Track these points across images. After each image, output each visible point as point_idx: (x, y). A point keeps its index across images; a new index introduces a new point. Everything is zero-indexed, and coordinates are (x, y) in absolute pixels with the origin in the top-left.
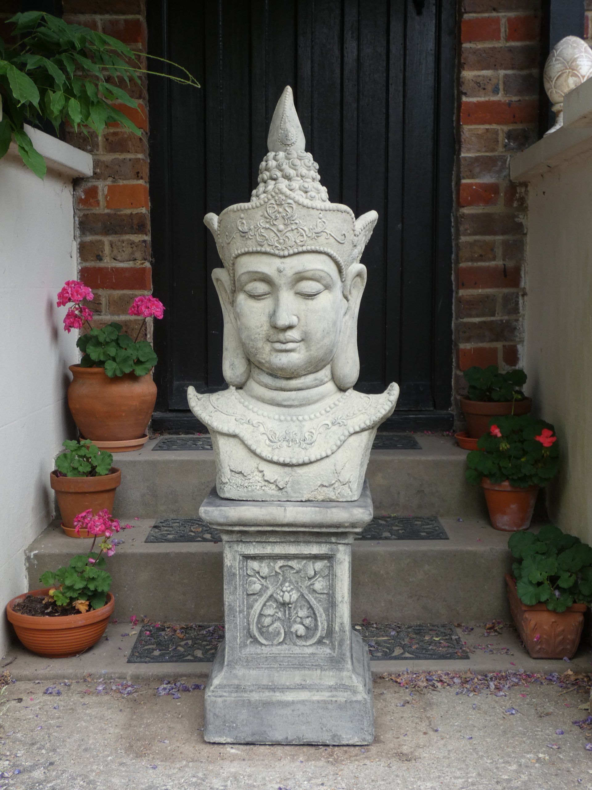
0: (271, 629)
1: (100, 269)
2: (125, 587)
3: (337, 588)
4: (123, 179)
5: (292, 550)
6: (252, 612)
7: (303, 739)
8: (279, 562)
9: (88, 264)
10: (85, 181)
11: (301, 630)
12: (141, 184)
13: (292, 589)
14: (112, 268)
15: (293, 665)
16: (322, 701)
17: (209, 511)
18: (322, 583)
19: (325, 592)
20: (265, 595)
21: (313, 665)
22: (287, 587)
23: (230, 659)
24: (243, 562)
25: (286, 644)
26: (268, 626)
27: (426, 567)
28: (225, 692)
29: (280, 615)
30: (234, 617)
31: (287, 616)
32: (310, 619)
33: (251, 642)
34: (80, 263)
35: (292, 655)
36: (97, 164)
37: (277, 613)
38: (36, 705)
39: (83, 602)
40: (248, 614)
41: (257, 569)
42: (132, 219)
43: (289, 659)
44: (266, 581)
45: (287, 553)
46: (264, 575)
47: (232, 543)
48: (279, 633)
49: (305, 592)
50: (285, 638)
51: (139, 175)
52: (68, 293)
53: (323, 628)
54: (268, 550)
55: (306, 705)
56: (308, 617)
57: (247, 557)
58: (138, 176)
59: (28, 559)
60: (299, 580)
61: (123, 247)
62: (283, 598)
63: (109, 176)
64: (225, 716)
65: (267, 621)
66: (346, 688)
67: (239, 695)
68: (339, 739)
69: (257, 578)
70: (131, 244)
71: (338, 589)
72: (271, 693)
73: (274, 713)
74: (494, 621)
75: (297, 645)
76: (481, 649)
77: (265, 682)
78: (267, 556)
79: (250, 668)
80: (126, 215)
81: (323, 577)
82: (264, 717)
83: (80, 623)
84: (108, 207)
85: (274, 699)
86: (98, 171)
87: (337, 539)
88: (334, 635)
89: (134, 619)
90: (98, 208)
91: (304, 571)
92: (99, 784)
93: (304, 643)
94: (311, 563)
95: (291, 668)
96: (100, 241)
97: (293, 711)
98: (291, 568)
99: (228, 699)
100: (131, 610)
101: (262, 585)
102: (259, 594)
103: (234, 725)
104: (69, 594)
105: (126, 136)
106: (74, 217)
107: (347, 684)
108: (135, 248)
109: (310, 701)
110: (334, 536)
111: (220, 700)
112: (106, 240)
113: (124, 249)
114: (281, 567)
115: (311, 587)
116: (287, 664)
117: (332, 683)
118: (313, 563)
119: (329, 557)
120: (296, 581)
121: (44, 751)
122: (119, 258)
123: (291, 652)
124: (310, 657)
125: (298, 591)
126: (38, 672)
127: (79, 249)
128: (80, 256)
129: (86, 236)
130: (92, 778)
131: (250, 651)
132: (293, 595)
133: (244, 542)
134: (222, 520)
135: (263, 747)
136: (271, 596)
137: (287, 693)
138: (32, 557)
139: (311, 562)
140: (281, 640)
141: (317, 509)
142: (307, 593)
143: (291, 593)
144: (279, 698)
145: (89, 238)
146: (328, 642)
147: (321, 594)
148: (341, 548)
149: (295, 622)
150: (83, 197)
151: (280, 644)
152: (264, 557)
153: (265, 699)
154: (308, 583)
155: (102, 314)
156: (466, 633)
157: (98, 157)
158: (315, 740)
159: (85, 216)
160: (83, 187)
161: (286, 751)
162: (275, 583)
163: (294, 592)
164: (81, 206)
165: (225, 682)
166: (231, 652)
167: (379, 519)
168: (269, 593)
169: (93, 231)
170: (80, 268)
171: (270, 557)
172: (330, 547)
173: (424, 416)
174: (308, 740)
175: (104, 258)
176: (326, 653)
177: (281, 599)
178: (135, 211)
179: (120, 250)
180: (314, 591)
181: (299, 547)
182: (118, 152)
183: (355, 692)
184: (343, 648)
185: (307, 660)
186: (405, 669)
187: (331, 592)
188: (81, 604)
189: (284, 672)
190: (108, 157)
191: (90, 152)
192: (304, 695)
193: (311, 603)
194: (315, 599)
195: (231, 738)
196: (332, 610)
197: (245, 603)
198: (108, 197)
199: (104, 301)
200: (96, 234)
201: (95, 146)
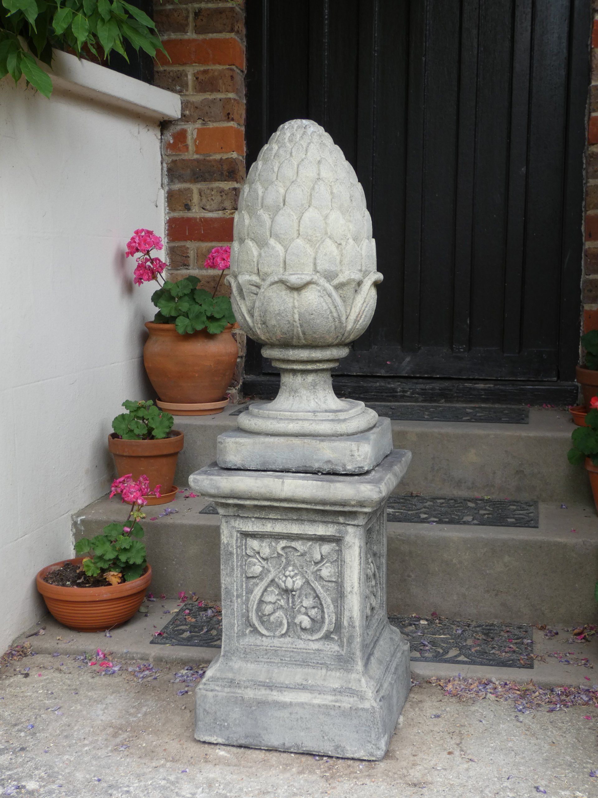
0: (272, 618)
1: (189, 220)
2: (173, 560)
3: (346, 576)
4: (213, 122)
5: (295, 529)
6: (252, 598)
7: (302, 747)
8: (281, 542)
9: (176, 215)
10: (174, 124)
11: (306, 622)
12: (232, 127)
13: (296, 574)
14: (200, 218)
15: (296, 661)
16: (323, 705)
17: (198, 480)
18: (329, 569)
19: (334, 580)
20: (266, 579)
21: (318, 663)
22: (290, 571)
23: (227, 649)
24: (242, 540)
25: (289, 636)
26: (269, 615)
27: (507, 559)
28: (218, 685)
29: (282, 602)
30: (231, 601)
31: (291, 605)
32: (316, 609)
33: (251, 632)
34: (168, 213)
35: (295, 650)
36: (185, 105)
37: (279, 600)
38: (41, 681)
39: (115, 574)
40: (248, 599)
41: (257, 549)
42: (222, 165)
43: (292, 654)
44: (267, 563)
45: (290, 532)
46: (264, 556)
47: (228, 518)
48: (281, 624)
49: (311, 578)
50: (288, 629)
51: (230, 116)
52: (135, 242)
53: (330, 621)
54: (268, 527)
55: (304, 708)
56: (314, 607)
57: (246, 535)
58: (229, 118)
59: (75, 524)
60: (305, 564)
61: (212, 195)
62: (285, 583)
63: (199, 119)
64: (215, 713)
65: (268, 609)
66: (352, 692)
67: (232, 690)
68: (343, 751)
69: (257, 559)
70: (221, 192)
71: (347, 578)
72: (268, 692)
73: (270, 714)
74: (586, 626)
75: (301, 639)
76: (557, 658)
77: (262, 678)
78: (267, 535)
79: (247, 661)
80: (215, 160)
81: (331, 563)
82: (258, 718)
83: (106, 597)
84: (197, 152)
85: (270, 699)
86: (187, 112)
87: (346, 519)
88: (343, 630)
89: (183, 595)
90: (186, 154)
91: (310, 554)
92: (60, 777)
93: (310, 637)
94: (317, 546)
95: (293, 664)
96: (189, 188)
97: (291, 714)
98: (295, 549)
99: (220, 694)
100: (179, 585)
101: (263, 567)
102: (260, 577)
103: (226, 724)
104: (101, 565)
105: (216, 74)
106: (162, 163)
107: (354, 688)
108: (224, 197)
109: (310, 705)
110: (341, 516)
111: (210, 694)
112: (195, 188)
113: (213, 198)
114: (283, 548)
115: (318, 573)
116: (289, 659)
117: (336, 685)
118: (320, 545)
119: (337, 540)
120: (300, 565)
121: (22, 734)
122: (208, 207)
123: (294, 646)
124: (315, 653)
125: (304, 577)
126: (59, 646)
127: (167, 198)
128: (168, 206)
129: (175, 184)
130: (56, 769)
131: (249, 641)
132: (297, 581)
133: (242, 517)
134: (213, 491)
135: (257, 752)
136: (273, 581)
137: (286, 693)
138: (79, 522)
139: (318, 544)
140: (284, 632)
141: (319, 483)
142: (313, 579)
143: (294, 579)
144: (275, 698)
145: (177, 186)
146: (336, 638)
147: (329, 581)
148: (350, 529)
149: (299, 612)
150: (172, 142)
151: (283, 636)
152: (265, 535)
153: (260, 697)
154: (314, 568)
155: (190, 268)
156: (547, 637)
157: (187, 98)
158: (316, 750)
159: (174, 162)
160: (171, 131)
161: (281, 759)
162: (277, 567)
163: (298, 577)
164: (169, 152)
165: (218, 675)
166: (228, 641)
167: (469, 501)
168: (271, 577)
169: (181, 179)
170: (168, 219)
171: (270, 535)
172: (337, 528)
173: (543, 387)
174: (308, 749)
175: (192, 208)
176: (333, 650)
177: (283, 584)
178: (225, 156)
179: (209, 199)
180: (321, 577)
181: (303, 526)
182: (208, 91)
183: (362, 698)
184: (353, 646)
185: (312, 656)
186: (457, 675)
187: (340, 580)
188: (113, 577)
189: (285, 668)
190: (198, 98)
191: (179, 92)
192: (303, 697)
193: (318, 592)
194: (323, 587)
195: (222, 738)
196: (341, 602)
197: (244, 587)
198: (198, 141)
199: (192, 254)
200: (185, 182)
201: (184, 85)
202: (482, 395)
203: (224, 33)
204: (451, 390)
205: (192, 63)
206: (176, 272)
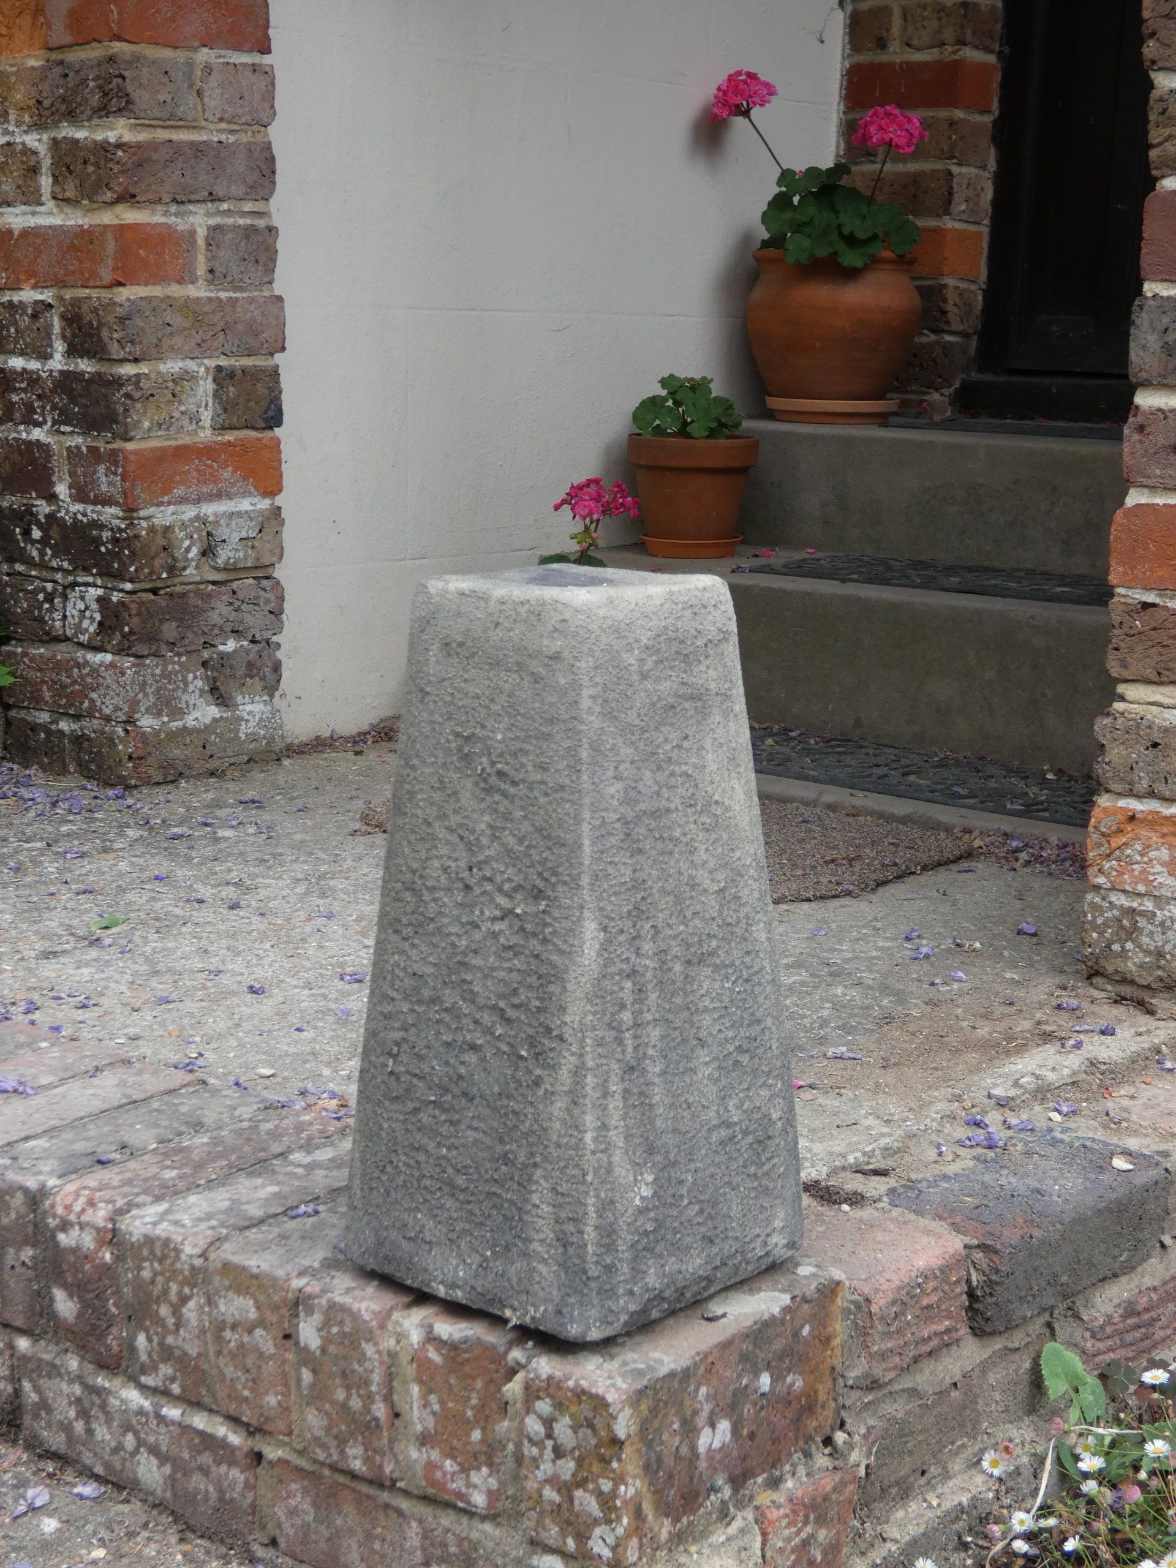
1: (882, 66)
9: (862, 58)
14: (901, 64)
34: (849, 56)
61: (924, 18)
70: (939, 12)
96: (886, 7)
108: (944, 21)
112: (897, 5)
113: (926, 23)
122: (915, 42)
127: (850, 26)
128: (850, 42)
145: (867, 4)
155: (878, 160)
170: (847, 66)
175: (889, 44)
179: (919, 26)
206: (854, 169)
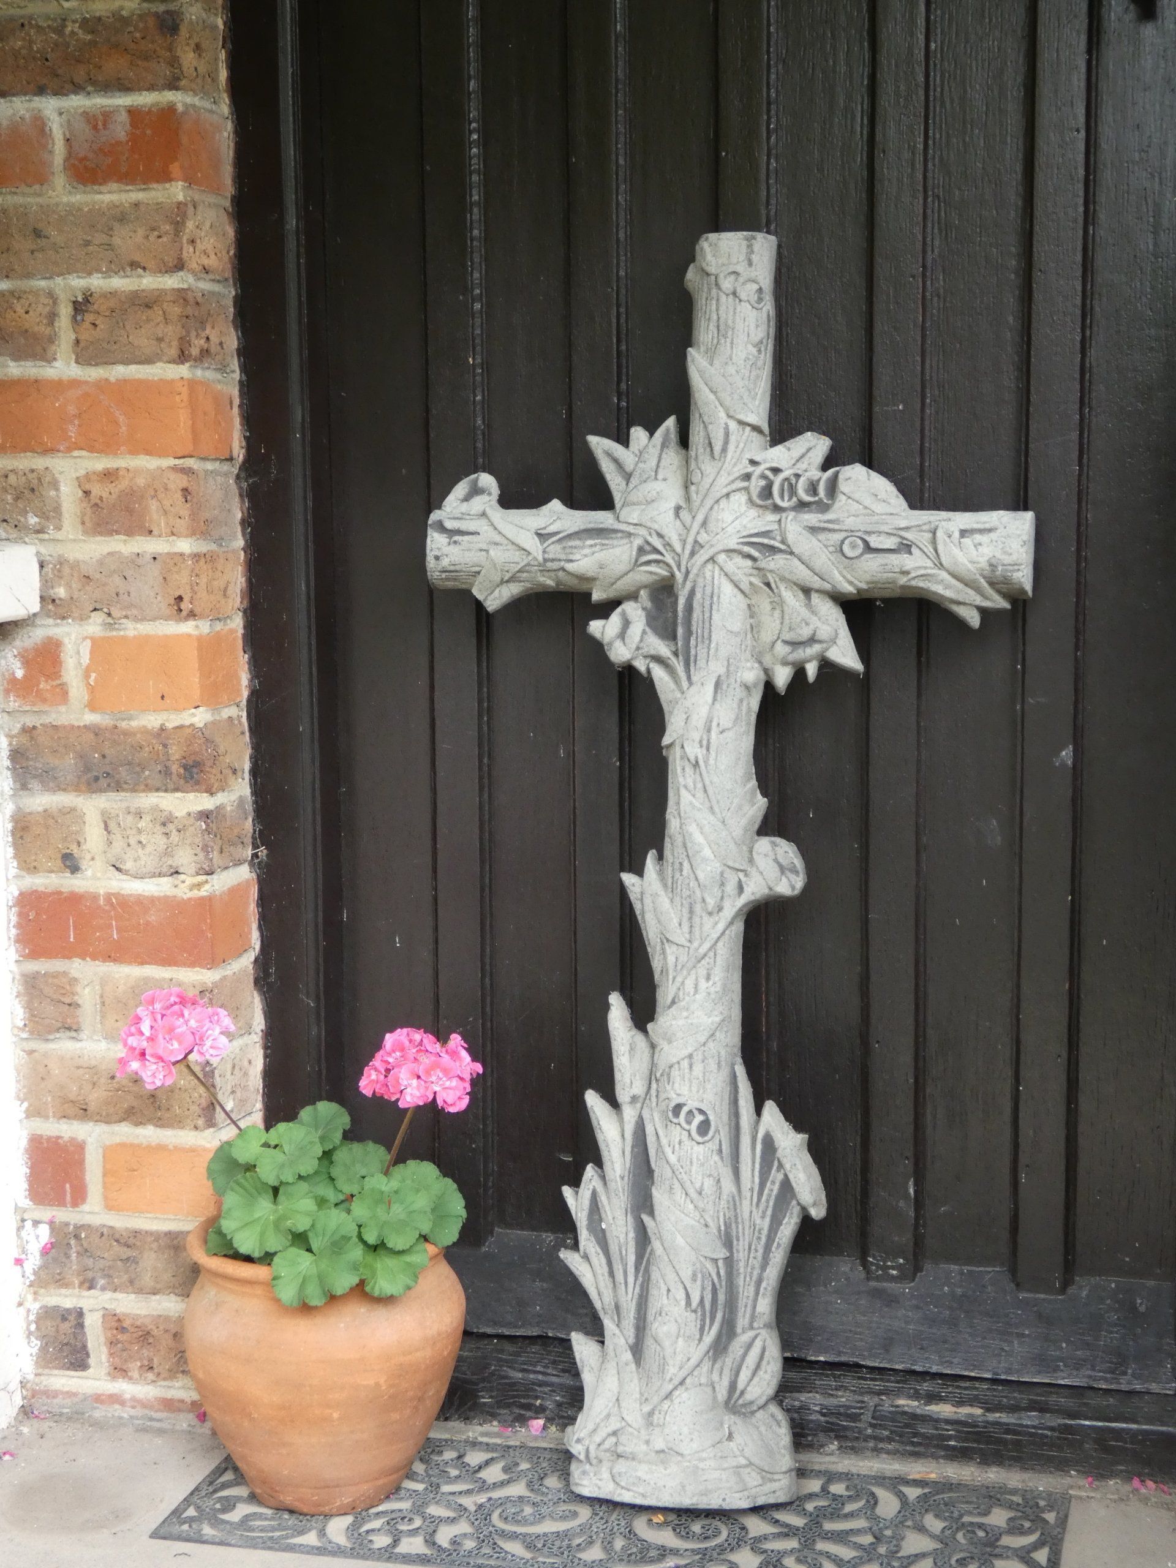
1: (74, 899)
4: (137, 619)
9: (39, 882)
10: (22, 629)
12: (190, 635)
14: (108, 897)
34: (16, 877)
36: (52, 571)
42: (165, 746)
51: (183, 606)
58: (180, 610)
61: (139, 831)
63: (95, 610)
70: (164, 824)
80: (145, 731)
84: (92, 706)
86: (61, 592)
90: (63, 709)
96: (73, 810)
105: (141, 481)
108: (175, 837)
112: (91, 807)
113: (143, 839)
122: (129, 865)
127: (13, 834)
128: (16, 856)
129: (32, 795)
145: (41, 801)
150: (19, 674)
155: (83, 1035)
157: (53, 551)
159: (27, 731)
160: (18, 645)
164: (14, 703)
169: (50, 780)
170: (16, 893)
175: (84, 864)
178: (172, 720)
179: (133, 841)
182: (118, 532)
190: (91, 550)
191: (37, 532)
198: (93, 675)
199: (87, 997)
200: (61, 788)
201: (51, 514)
202: (950, 1438)
203: (160, 364)
204: (855, 1418)
205: (69, 450)
206: (41, 1046)
